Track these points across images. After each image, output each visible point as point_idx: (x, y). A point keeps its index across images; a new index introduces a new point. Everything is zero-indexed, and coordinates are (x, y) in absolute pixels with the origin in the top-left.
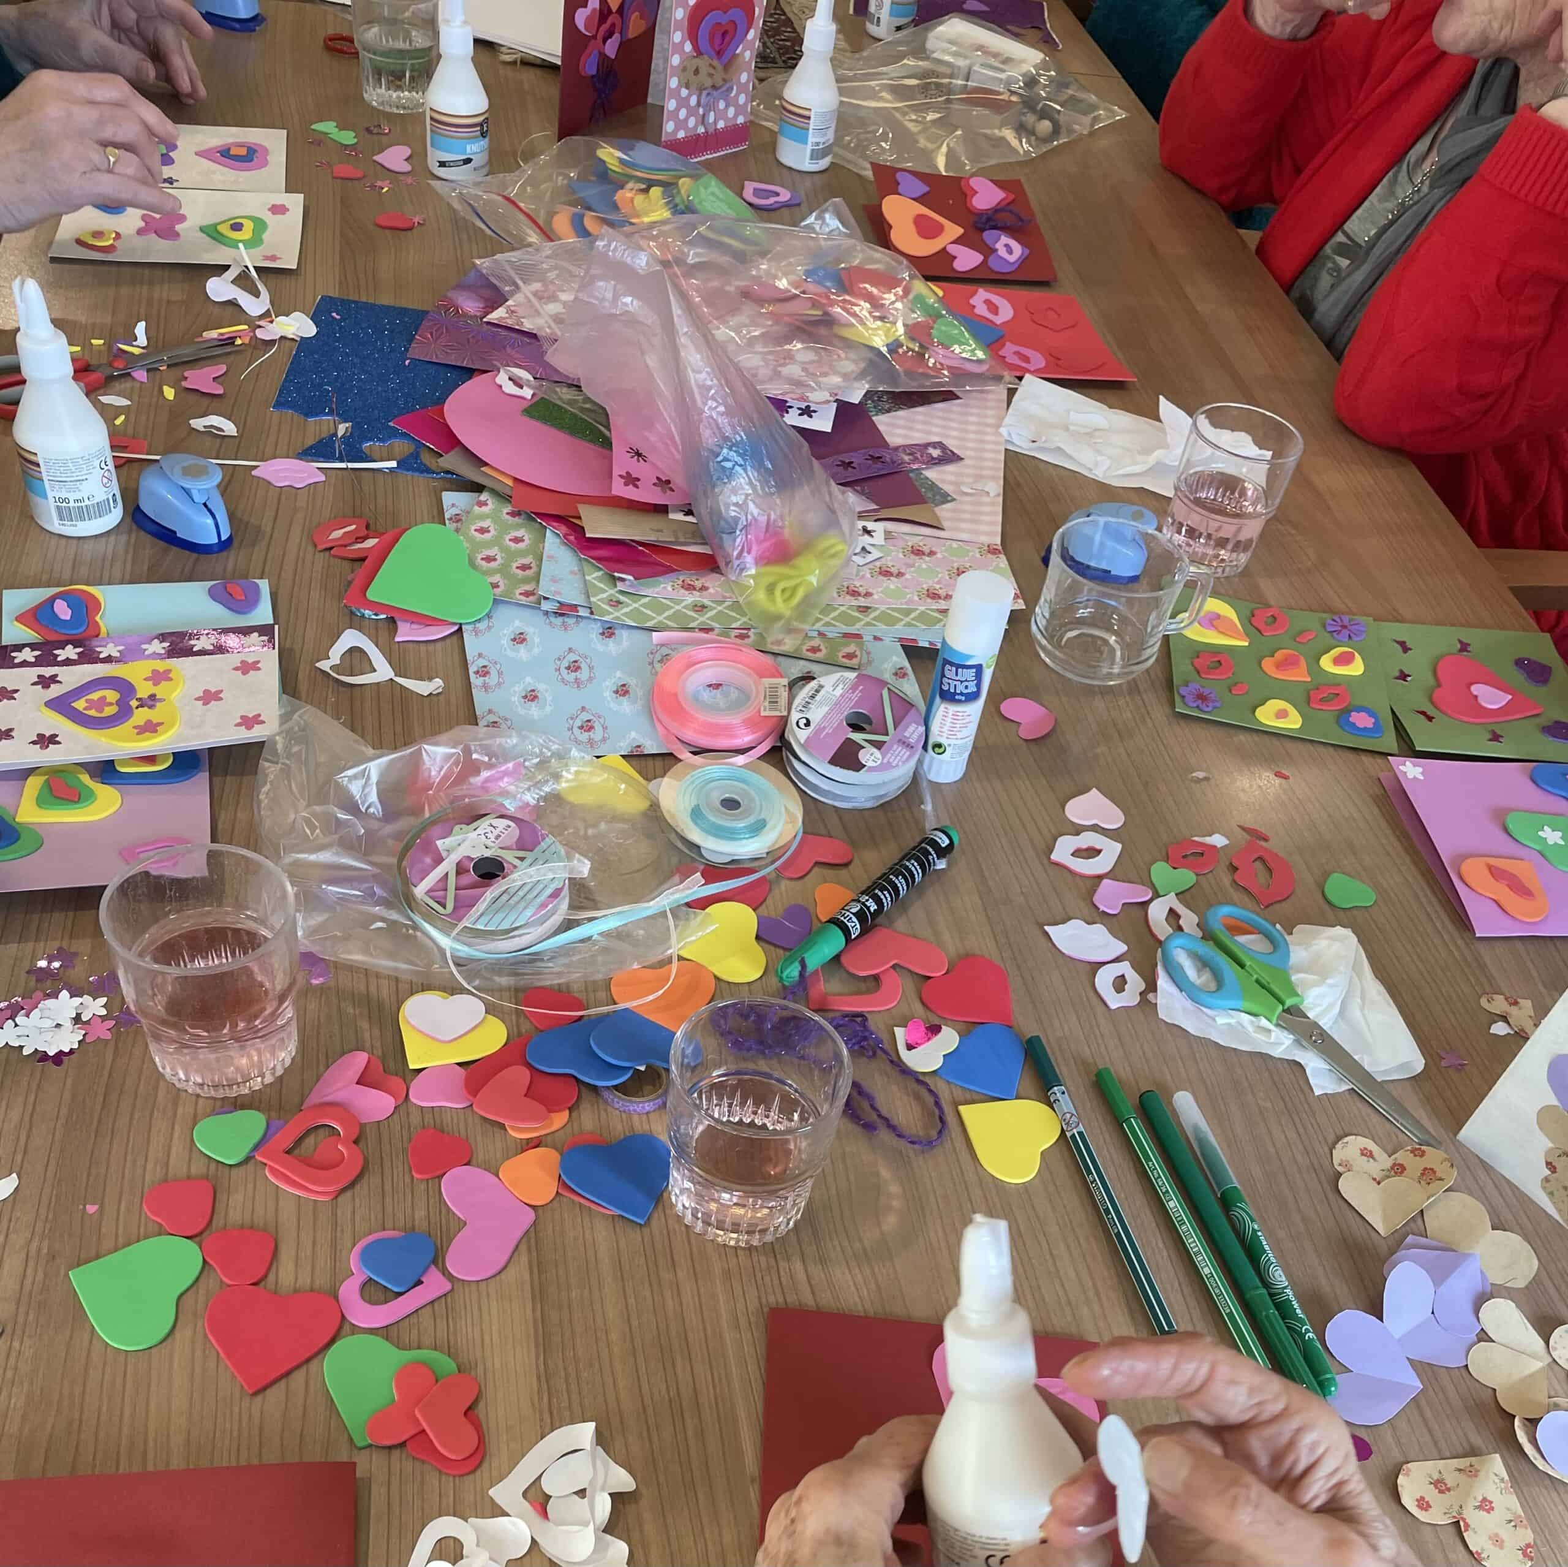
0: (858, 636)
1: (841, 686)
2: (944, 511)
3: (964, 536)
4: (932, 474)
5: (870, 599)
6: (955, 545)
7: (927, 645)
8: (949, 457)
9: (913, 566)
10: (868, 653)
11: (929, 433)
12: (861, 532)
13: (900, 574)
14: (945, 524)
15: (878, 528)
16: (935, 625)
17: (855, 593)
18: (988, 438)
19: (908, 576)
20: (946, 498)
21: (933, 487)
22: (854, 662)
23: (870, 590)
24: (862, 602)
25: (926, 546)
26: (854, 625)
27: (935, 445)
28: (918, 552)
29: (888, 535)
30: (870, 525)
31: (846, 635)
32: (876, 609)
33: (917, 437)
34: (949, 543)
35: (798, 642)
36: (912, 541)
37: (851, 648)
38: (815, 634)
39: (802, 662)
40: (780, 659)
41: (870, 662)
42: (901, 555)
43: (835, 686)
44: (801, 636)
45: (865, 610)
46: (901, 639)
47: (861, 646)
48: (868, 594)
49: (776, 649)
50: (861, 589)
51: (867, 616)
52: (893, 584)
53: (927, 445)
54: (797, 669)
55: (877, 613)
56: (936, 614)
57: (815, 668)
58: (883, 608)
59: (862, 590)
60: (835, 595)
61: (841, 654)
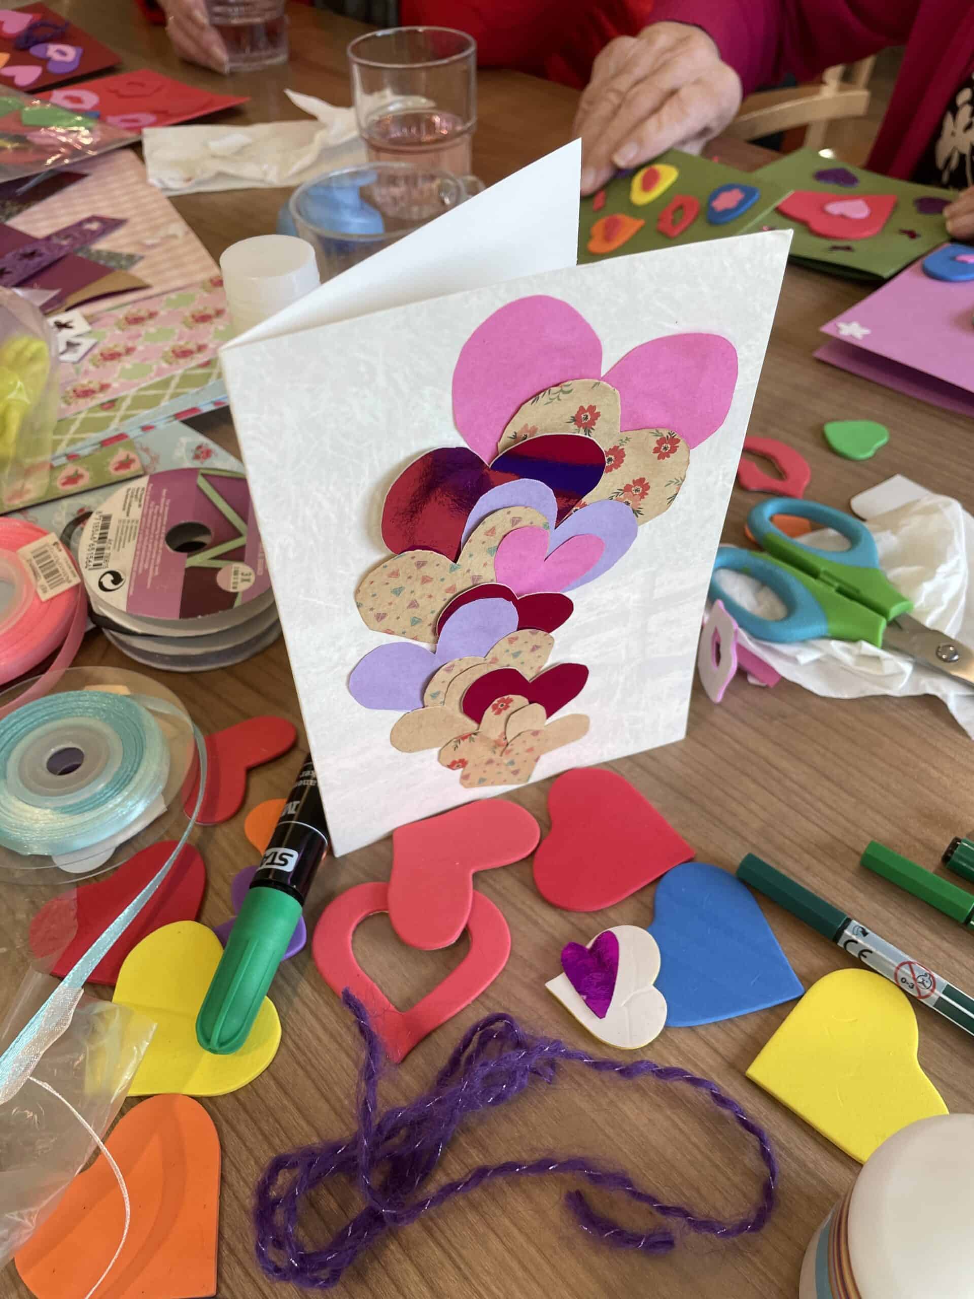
0: (121, 437)
1: (135, 504)
2: (139, 271)
3: (179, 283)
4: (103, 245)
5: (110, 390)
6: (173, 296)
7: (211, 408)
8: (110, 225)
9: (139, 336)
10: (146, 450)
11: (76, 213)
12: (56, 329)
13: (129, 351)
14: (148, 281)
15: (75, 317)
16: (207, 382)
17: (87, 393)
18: (141, 193)
19: (140, 348)
20: (132, 259)
21: (112, 256)
22: (135, 468)
23: (105, 381)
24: (102, 398)
25: (142, 310)
26: (108, 427)
27: (90, 220)
28: (136, 320)
29: (91, 320)
30: (63, 318)
31: (104, 443)
32: (123, 399)
33: (65, 220)
34: (165, 297)
35: (46, 481)
36: (121, 314)
37: (121, 454)
38: (63, 460)
39: (65, 503)
40: (32, 513)
41: (155, 459)
42: (118, 332)
43: (127, 508)
44: (46, 471)
45: (111, 404)
46: (177, 416)
47: (131, 445)
48: (104, 387)
49: (18, 503)
50: (92, 386)
51: (118, 410)
52: (127, 363)
53: (80, 224)
54: (62, 513)
55: (128, 402)
56: (200, 371)
57: (86, 501)
58: (132, 392)
59: (95, 386)
60: (63, 406)
61: (111, 469)
